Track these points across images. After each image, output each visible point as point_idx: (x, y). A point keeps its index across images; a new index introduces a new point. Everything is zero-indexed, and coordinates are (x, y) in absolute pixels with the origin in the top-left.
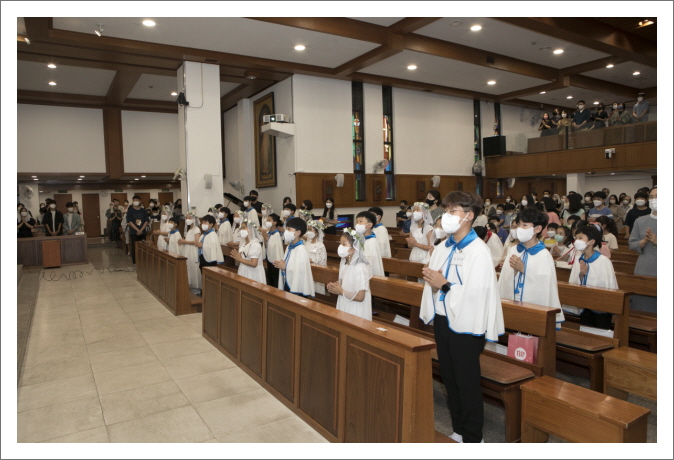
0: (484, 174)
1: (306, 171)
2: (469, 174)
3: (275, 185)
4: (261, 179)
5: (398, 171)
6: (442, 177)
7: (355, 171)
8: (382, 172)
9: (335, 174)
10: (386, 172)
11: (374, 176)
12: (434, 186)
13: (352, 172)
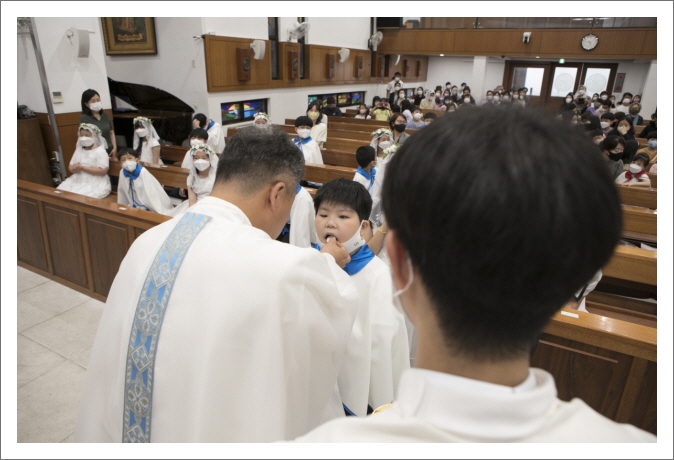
0: (375, 49)
1: (219, 33)
2: (364, 47)
3: (155, 52)
4: (117, 41)
5: (311, 40)
6: (352, 51)
7: (270, 37)
8: (295, 41)
9: (251, 41)
10: (299, 41)
11: (289, 44)
12: (342, 60)
13: (267, 38)
